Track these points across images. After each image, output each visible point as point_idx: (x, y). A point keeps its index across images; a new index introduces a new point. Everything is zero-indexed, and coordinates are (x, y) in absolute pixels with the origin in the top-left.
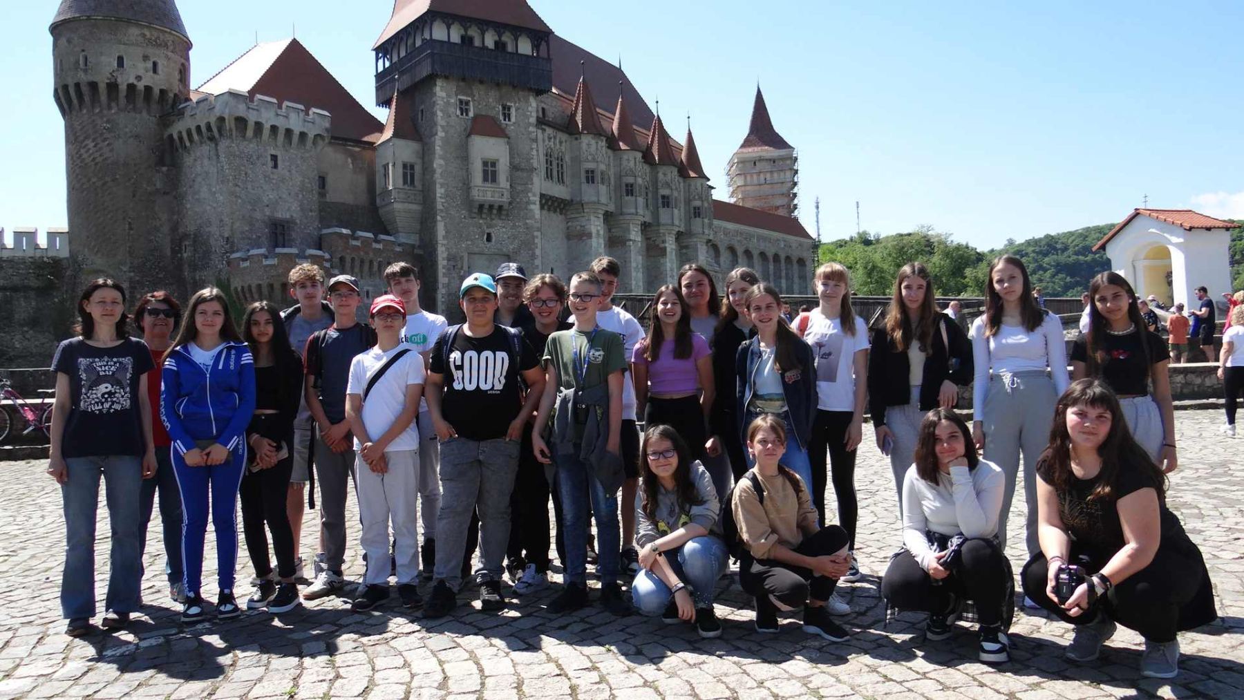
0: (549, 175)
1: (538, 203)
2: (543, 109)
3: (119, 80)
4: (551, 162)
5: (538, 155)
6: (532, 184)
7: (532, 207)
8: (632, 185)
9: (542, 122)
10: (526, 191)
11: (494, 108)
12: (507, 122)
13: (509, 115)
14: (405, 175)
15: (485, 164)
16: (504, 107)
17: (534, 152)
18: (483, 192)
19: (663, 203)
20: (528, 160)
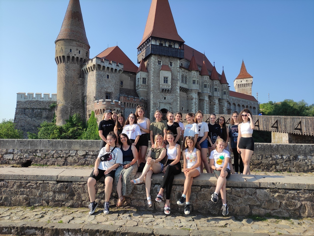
0: (182, 81)
1: (179, 89)
2: (182, 64)
3: (70, 55)
4: (183, 78)
5: (179, 76)
6: (178, 84)
7: (177, 90)
8: (206, 85)
9: (181, 67)
10: (176, 86)
11: (168, 63)
12: (171, 67)
13: (172, 65)
14: (143, 81)
15: (165, 78)
16: (170, 63)
17: (179, 75)
18: (164, 86)
19: (215, 90)
20: (177, 77)
